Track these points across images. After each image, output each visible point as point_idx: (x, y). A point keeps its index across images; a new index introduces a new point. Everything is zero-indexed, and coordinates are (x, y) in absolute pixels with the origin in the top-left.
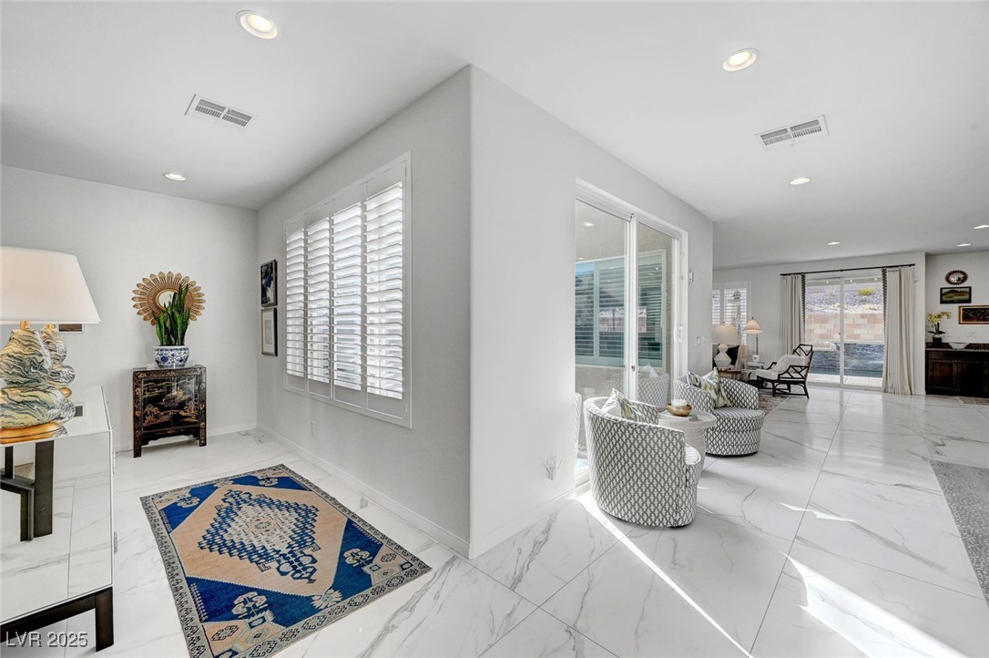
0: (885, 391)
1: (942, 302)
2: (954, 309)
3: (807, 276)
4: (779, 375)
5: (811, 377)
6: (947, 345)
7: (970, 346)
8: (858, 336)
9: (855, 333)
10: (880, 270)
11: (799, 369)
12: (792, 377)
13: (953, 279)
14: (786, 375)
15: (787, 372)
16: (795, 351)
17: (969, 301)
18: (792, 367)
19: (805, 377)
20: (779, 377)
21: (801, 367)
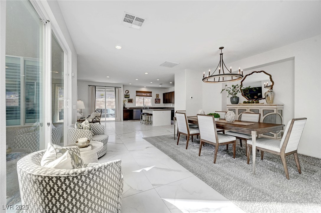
0: (116, 121)
1: (125, 98)
2: (127, 99)
3: (96, 87)
4: (92, 120)
5: (102, 119)
6: (126, 108)
7: (130, 108)
8: (101, 107)
9: (101, 106)
10: (114, 88)
11: (98, 117)
12: (96, 120)
13: (127, 92)
14: (95, 120)
15: (95, 118)
16: (95, 111)
17: (129, 98)
18: (96, 116)
19: (99, 120)
20: (92, 121)
21: (99, 116)
